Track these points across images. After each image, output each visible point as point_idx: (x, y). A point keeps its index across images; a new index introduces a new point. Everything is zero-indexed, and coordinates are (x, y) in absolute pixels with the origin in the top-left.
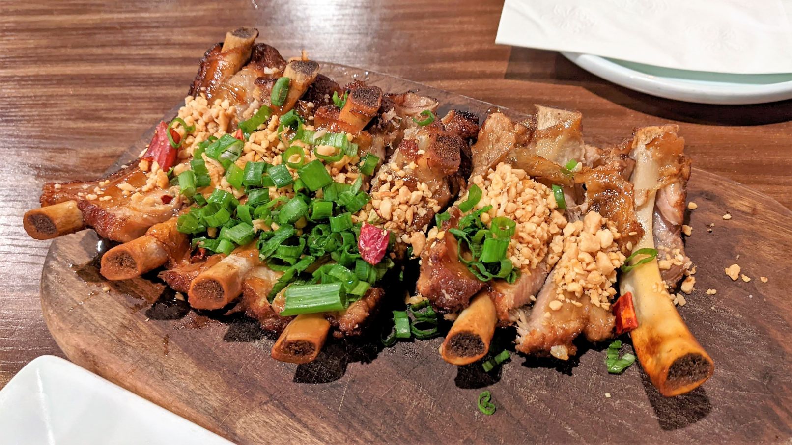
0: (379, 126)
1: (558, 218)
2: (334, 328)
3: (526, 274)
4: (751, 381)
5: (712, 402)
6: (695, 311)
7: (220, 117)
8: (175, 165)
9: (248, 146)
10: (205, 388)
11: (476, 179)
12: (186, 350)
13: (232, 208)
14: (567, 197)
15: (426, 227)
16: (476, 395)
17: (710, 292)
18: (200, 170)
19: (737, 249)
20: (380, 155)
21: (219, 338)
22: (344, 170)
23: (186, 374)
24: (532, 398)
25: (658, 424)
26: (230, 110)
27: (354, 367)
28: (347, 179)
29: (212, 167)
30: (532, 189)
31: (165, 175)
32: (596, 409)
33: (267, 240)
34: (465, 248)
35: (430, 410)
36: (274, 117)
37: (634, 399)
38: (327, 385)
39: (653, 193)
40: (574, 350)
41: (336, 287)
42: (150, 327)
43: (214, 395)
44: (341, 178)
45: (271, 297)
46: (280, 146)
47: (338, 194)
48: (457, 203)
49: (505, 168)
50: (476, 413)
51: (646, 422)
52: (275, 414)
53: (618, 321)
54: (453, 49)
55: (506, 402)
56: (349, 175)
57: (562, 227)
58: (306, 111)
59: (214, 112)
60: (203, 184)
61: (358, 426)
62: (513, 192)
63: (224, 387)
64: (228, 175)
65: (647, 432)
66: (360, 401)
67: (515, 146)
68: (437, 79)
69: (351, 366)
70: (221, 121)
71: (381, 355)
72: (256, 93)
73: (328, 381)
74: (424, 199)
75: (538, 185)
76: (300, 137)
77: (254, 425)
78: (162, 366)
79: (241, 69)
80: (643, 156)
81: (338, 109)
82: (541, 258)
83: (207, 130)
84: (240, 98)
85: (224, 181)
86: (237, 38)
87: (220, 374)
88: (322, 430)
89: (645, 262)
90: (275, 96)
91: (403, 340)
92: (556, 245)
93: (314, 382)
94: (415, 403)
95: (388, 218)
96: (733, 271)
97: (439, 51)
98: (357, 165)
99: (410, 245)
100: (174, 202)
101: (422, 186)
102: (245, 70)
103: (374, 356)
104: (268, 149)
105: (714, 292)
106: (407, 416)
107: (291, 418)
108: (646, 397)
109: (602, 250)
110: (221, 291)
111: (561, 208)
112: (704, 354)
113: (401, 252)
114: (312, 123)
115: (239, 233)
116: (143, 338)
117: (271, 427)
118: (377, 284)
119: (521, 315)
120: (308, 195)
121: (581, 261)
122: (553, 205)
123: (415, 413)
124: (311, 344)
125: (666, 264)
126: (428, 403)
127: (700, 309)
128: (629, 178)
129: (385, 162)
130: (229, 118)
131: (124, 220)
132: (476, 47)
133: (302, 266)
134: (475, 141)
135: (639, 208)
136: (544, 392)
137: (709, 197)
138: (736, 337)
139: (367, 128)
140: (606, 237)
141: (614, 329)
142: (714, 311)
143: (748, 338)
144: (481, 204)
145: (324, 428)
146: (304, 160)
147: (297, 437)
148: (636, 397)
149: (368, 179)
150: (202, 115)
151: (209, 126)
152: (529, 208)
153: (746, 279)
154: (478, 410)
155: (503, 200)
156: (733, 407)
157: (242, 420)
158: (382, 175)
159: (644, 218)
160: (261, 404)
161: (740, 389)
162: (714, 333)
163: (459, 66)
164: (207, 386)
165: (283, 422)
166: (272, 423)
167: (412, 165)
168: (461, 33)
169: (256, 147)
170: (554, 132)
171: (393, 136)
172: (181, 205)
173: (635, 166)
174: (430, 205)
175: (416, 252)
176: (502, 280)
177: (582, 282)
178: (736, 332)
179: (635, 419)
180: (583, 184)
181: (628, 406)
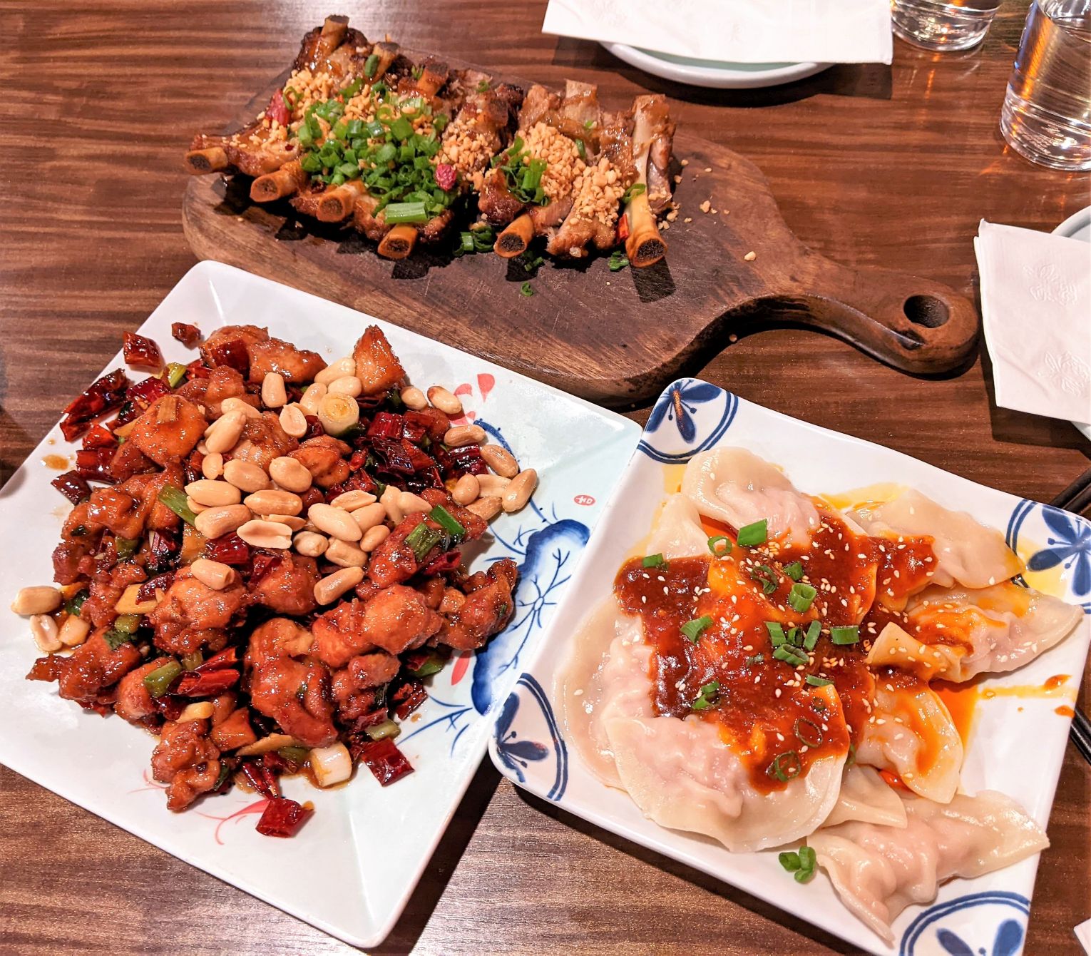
0: (447, 93)
1: (580, 163)
2: (420, 234)
3: (555, 201)
4: (704, 274)
5: (676, 286)
6: (675, 232)
7: (324, 86)
8: (290, 123)
9: (348, 108)
10: (328, 282)
11: (521, 133)
12: (309, 259)
13: (340, 153)
14: (588, 151)
15: (483, 169)
16: (519, 285)
17: (687, 220)
18: (314, 126)
19: (713, 192)
20: (449, 115)
21: (333, 252)
22: (421, 126)
24: (558, 287)
25: (639, 300)
26: (330, 81)
27: (434, 270)
28: (424, 133)
29: (323, 125)
30: (560, 141)
31: (285, 130)
32: (600, 292)
33: (368, 175)
34: (512, 183)
35: (488, 294)
36: (366, 86)
37: (625, 286)
38: (416, 280)
39: (647, 145)
40: (586, 253)
41: (422, 204)
42: (280, 245)
44: (420, 131)
45: (374, 215)
46: (372, 109)
47: (418, 143)
48: (506, 150)
49: (541, 126)
51: (631, 298)
53: (617, 234)
54: (507, 37)
55: (540, 289)
56: (426, 130)
57: (582, 171)
58: (390, 82)
59: (318, 82)
60: (317, 136)
61: (440, 304)
62: (547, 142)
63: (342, 281)
64: (334, 130)
65: (632, 304)
66: (440, 290)
67: (549, 109)
68: (493, 64)
69: (431, 269)
70: (324, 90)
71: (453, 262)
72: (351, 67)
73: (416, 278)
74: (482, 148)
75: (565, 139)
76: (387, 101)
78: (294, 269)
79: (337, 48)
80: (641, 118)
81: (416, 80)
82: (566, 193)
83: (312, 97)
84: (336, 71)
85: (332, 135)
86: (335, 23)
87: (337, 273)
89: (638, 194)
90: (367, 70)
91: (468, 252)
92: (577, 184)
93: (406, 278)
94: (478, 290)
95: (456, 160)
96: (705, 206)
97: (494, 39)
98: (431, 123)
99: (472, 183)
100: (295, 150)
101: (480, 137)
102: (341, 49)
103: (449, 263)
104: (363, 111)
105: (690, 220)
106: (472, 298)
107: (392, 299)
108: (633, 284)
109: (608, 185)
110: (340, 207)
111: (582, 156)
112: (661, 240)
113: (466, 188)
114: (395, 91)
115: (348, 169)
116: (276, 252)
118: (449, 207)
119: (551, 230)
120: (397, 143)
121: (593, 192)
122: (576, 154)
123: (478, 295)
124: (406, 242)
125: (653, 196)
126: (487, 290)
127: (678, 231)
128: (631, 134)
129: (453, 120)
130: (330, 87)
131: (262, 159)
132: (527, 36)
133: (395, 192)
134: (521, 107)
135: (637, 157)
136: (566, 283)
137: (698, 156)
138: (700, 248)
139: (439, 94)
140: (611, 176)
141: (615, 241)
142: (688, 233)
143: (709, 249)
144: (523, 151)
145: (415, 304)
146: (392, 119)
148: (626, 284)
149: (440, 134)
150: (308, 85)
151: (315, 94)
152: (558, 154)
153: (714, 211)
154: (521, 294)
155: (539, 147)
156: (690, 289)
158: (450, 129)
159: (640, 165)
160: (370, 292)
161: (696, 278)
163: (513, 53)
164: (330, 281)
167: (473, 121)
168: (515, 22)
169: (354, 109)
170: (578, 99)
171: (458, 101)
172: (300, 153)
173: (635, 126)
174: (487, 152)
175: (476, 187)
176: (538, 205)
177: (593, 206)
178: (700, 245)
179: (625, 297)
180: (598, 139)
181: (621, 289)
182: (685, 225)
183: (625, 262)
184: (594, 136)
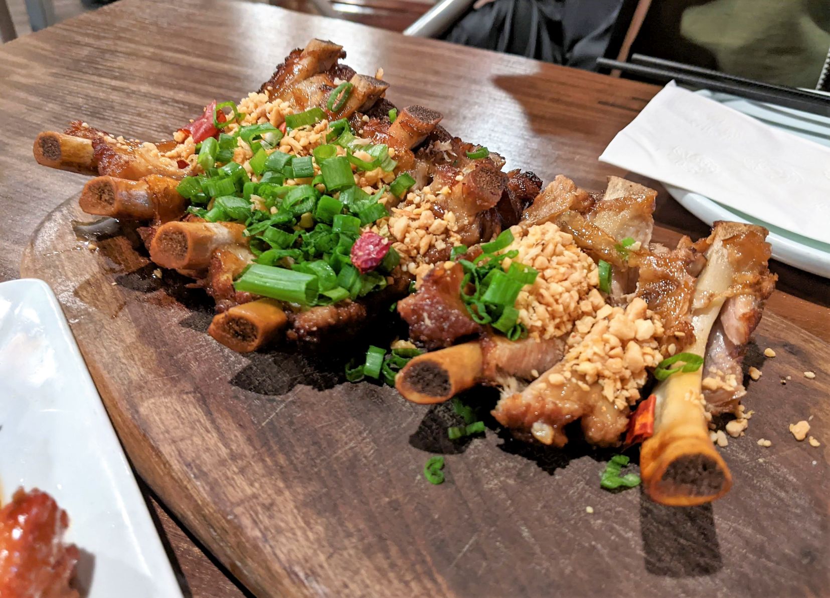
0: (428, 151)
1: (596, 297)
3: (535, 339)
4: (785, 555)
5: (724, 561)
6: (737, 456)
7: (273, 113)
9: (286, 139)
10: (134, 360)
11: (516, 230)
13: (239, 184)
14: (615, 282)
16: (426, 458)
17: (762, 442)
18: (228, 149)
19: (813, 410)
20: (419, 181)
21: (176, 321)
22: (373, 184)
23: (122, 341)
24: (493, 484)
25: (642, 563)
26: (287, 111)
31: (193, 146)
32: (568, 520)
33: (260, 220)
35: (365, 457)
36: (324, 122)
37: (621, 525)
38: (262, 397)
39: (719, 299)
41: (308, 277)
42: (113, 290)
43: (139, 369)
47: (356, 201)
48: (483, 244)
50: (419, 477)
51: (628, 555)
52: (191, 406)
53: (631, 426)
55: (460, 477)
57: (596, 309)
58: (359, 124)
59: (268, 106)
60: (223, 157)
61: (275, 448)
63: (153, 365)
65: (626, 567)
66: (291, 423)
70: (273, 117)
72: (317, 98)
73: (266, 394)
74: (446, 232)
75: (583, 255)
77: (163, 409)
78: (103, 326)
80: (718, 256)
81: (390, 122)
82: (559, 333)
83: (255, 124)
84: (300, 102)
85: (247, 165)
86: (318, 42)
87: (156, 351)
88: (233, 437)
89: (686, 371)
90: (335, 103)
92: (583, 325)
93: (250, 390)
94: (352, 444)
96: (800, 429)
98: (390, 184)
100: (188, 169)
104: (304, 148)
105: (767, 443)
106: (335, 455)
107: (206, 415)
108: (639, 528)
110: (184, 247)
111: (602, 289)
113: (402, 283)
115: (231, 203)
116: (100, 297)
117: (179, 417)
118: (359, 299)
119: (513, 382)
121: (606, 342)
122: (595, 281)
123: (346, 454)
124: (253, 327)
125: (712, 382)
126: (369, 450)
127: (744, 457)
128: (696, 274)
130: (283, 117)
131: (127, 162)
133: (284, 254)
134: (531, 204)
135: (697, 312)
136: (511, 482)
137: (793, 350)
138: (781, 500)
140: (645, 328)
141: (623, 436)
142: (761, 465)
143: (797, 506)
144: (508, 250)
145: (236, 436)
147: (201, 435)
148: (625, 523)
149: (396, 200)
150: (256, 107)
151: (260, 120)
153: (814, 442)
154: (422, 475)
155: (535, 252)
156: (751, 576)
157: (153, 400)
159: (700, 326)
160: (182, 392)
161: (768, 558)
162: (753, 487)
164: (136, 358)
165: (194, 416)
166: (182, 413)
167: (446, 190)
170: (620, 205)
174: (452, 239)
176: (501, 334)
177: (599, 365)
178: (783, 495)
179: (615, 548)
180: (636, 269)
181: (612, 530)
182: (759, 450)
183: (632, 479)
184: (632, 262)
